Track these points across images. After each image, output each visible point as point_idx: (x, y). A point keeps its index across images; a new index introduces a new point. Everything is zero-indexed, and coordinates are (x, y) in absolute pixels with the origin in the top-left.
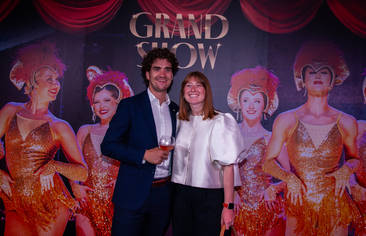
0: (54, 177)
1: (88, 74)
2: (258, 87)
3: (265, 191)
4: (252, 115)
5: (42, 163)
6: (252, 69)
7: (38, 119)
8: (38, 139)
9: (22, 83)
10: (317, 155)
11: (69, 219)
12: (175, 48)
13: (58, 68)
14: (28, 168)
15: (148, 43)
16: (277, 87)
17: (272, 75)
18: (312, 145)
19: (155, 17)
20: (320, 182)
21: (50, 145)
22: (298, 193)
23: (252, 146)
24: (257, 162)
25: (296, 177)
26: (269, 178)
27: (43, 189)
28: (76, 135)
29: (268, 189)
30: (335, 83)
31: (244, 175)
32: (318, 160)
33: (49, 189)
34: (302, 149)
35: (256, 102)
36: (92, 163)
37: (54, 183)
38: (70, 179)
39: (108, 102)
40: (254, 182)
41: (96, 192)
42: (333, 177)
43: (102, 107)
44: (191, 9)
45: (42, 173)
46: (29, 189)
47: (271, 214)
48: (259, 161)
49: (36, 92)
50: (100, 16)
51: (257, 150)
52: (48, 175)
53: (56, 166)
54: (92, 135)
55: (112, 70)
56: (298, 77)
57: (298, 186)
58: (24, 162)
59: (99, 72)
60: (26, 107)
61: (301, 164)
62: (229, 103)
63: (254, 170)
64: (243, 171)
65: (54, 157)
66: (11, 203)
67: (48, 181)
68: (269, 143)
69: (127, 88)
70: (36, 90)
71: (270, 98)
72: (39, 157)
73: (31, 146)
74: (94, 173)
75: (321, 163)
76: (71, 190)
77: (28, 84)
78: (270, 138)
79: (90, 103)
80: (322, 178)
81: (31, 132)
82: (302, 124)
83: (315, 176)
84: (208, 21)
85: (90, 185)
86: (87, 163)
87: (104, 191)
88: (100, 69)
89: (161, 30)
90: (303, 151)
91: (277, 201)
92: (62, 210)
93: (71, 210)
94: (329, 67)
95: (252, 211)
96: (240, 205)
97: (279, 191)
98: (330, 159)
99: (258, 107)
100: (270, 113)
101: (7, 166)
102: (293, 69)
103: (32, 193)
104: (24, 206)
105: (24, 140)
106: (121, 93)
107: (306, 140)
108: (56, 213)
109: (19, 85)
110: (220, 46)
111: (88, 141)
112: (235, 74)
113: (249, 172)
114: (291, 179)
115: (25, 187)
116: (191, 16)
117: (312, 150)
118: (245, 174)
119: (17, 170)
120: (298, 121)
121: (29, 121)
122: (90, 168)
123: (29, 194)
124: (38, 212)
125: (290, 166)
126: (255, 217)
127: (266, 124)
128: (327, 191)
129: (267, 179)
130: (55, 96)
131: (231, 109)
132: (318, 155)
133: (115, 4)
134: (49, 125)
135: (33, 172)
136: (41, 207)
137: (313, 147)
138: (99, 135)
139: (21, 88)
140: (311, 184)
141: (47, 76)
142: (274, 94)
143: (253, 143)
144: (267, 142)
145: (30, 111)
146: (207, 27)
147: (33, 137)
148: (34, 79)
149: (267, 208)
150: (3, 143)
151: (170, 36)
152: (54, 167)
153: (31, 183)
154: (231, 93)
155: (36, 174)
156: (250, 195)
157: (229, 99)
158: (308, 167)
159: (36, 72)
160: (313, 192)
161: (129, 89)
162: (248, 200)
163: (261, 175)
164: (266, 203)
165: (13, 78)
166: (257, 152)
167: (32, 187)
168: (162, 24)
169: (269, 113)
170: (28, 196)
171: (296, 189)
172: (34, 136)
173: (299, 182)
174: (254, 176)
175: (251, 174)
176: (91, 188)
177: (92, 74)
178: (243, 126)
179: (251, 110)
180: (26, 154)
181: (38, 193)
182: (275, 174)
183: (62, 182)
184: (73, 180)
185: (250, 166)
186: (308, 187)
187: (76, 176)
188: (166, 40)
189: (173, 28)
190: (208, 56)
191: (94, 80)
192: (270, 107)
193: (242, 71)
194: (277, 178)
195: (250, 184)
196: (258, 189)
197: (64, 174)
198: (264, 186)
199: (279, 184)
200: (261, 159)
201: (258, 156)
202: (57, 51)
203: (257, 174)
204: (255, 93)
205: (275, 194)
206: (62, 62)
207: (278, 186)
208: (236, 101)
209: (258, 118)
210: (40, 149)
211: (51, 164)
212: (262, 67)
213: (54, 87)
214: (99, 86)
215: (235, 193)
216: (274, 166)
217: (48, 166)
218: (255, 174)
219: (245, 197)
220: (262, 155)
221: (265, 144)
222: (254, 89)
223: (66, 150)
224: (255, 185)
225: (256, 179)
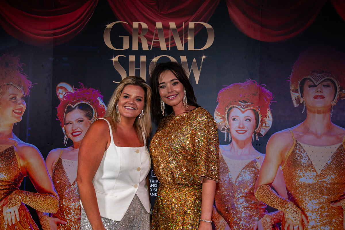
0: (19, 208)
1: (58, 92)
2: (248, 104)
3: (259, 221)
4: (242, 134)
5: (6, 193)
6: (242, 84)
7: (1, 144)
8: (1, 166)
10: (319, 181)
12: (155, 62)
13: (23, 86)
15: (125, 56)
16: (270, 103)
17: (265, 89)
18: (313, 168)
19: (131, 26)
20: (324, 212)
21: (15, 173)
22: (298, 225)
23: (243, 170)
24: (249, 188)
25: (295, 206)
26: (263, 207)
27: (6, 224)
28: (45, 160)
29: (262, 219)
30: (340, 97)
31: (235, 203)
32: (321, 186)
33: (13, 224)
34: (301, 174)
35: (246, 120)
36: (64, 191)
37: (20, 215)
38: (38, 210)
39: (81, 122)
40: (245, 211)
41: (69, 224)
42: (340, 207)
43: (74, 129)
44: (172, 17)
45: (5, 205)
48: (251, 187)
50: (70, 26)
51: (248, 175)
52: (12, 206)
53: (22, 196)
54: (63, 160)
55: (85, 87)
56: (295, 91)
57: (298, 216)
59: (70, 89)
61: (300, 191)
62: (216, 122)
63: (246, 197)
64: (233, 198)
65: (20, 186)
67: (13, 213)
68: (262, 166)
69: (102, 107)
71: (262, 116)
72: (2, 187)
74: (66, 203)
75: (325, 190)
76: (40, 223)
78: (262, 161)
79: (61, 124)
80: (327, 208)
82: (300, 145)
83: (317, 205)
84: (191, 29)
85: (62, 216)
86: (58, 192)
87: (77, 223)
88: (72, 86)
89: (139, 41)
90: (302, 176)
94: (333, 79)
97: (275, 222)
98: (336, 186)
99: (249, 126)
100: (263, 132)
102: (289, 82)
106: (95, 113)
107: (305, 164)
110: (205, 58)
111: (59, 167)
112: (222, 89)
113: (240, 199)
114: (289, 208)
116: (172, 25)
117: (313, 175)
118: (236, 202)
120: (295, 142)
122: (61, 197)
125: (288, 193)
127: (258, 145)
128: (333, 224)
130: (20, 117)
132: (321, 181)
133: (86, 12)
134: (14, 150)
137: (314, 171)
138: (71, 160)
140: (313, 214)
141: (11, 95)
142: (267, 111)
143: (244, 167)
144: (259, 165)
146: (190, 37)
151: (149, 47)
152: (20, 197)
154: (218, 111)
156: (241, 226)
157: (216, 118)
158: (309, 194)
160: (316, 224)
161: (104, 108)
163: (254, 203)
166: (249, 176)
168: (139, 34)
169: (261, 132)
171: (295, 220)
173: (299, 212)
174: (246, 204)
175: (242, 202)
176: (63, 220)
177: (63, 92)
178: (232, 148)
179: (240, 130)
181: (1, 228)
182: (270, 202)
183: (28, 214)
184: (42, 211)
185: (241, 192)
186: (309, 218)
187: (45, 207)
188: (144, 53)
189: (152, 39)
190: (192, 69)
191: (65, 98)
192: (262, 126)
193: (230, 86)
194: (273, 207)
195: (241, 214)
196: (251, 219)
197: (31, 205)
198: (258, 216)
199: (275, 214)
200: (253, 185)
201: (250, 182)
202: (21, 66)
203: (249, 203)
204: (246, 111)
205: (271, 225)
206: (28, 79)
207: (274, 216)
208: (223, 120)
209: (249, 138)
210: (3, 177)
211: (16, 195)
212: (252, 81)
213: (19, 107)
214: (71, 105)
215: (224, 224)
216: (269, 193)
217: (13, 197)
218: (246, 202)
219: (236, 229)
220: (254, 181)
221: (258, 168)
222: (244, 106)
223: (34, 178)
224: (248, 215)
225: (249, 207)
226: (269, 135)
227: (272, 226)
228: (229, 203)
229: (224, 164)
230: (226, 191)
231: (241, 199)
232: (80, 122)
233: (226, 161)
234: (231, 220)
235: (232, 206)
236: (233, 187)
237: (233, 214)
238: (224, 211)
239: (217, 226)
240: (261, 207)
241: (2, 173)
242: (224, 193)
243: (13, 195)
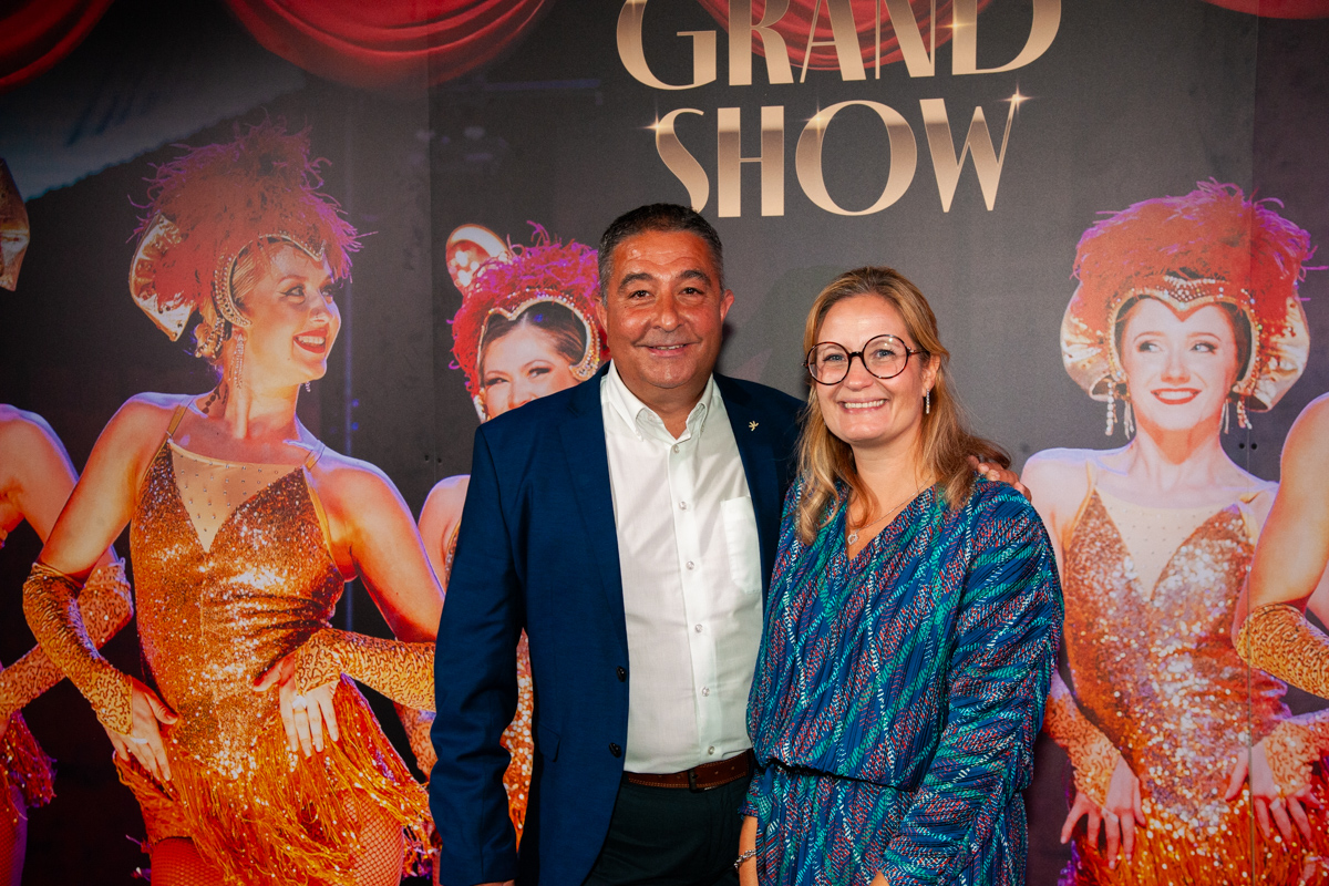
0: (336, 695)
1: (452, 264)
2: (1205, 281)
3: (1252, 748)
4: (1176, 407)
5: (286, 639)
6: (1176, 200)
7: (260, 461)
8: (264, 543)
9: (184, 313)
11: (404, 868)
12: (819, 128)
13: (324, 243)
14: (230, 662)
15: (701, 113)
16: (1301, 273)
17: (1276, 219)
21: (314, 567)
23: (1184, 549)
24: (1211, 619)
26: (1271, 693)
27: (295, 749)
28: (417, 519)
29: (1266, 740)
31: (1151, 676)
33: (319, 749)
35: (1195, 348)
37: (337, 720)
38: (402, 703)
39: (542, 376)
40: (1197, 710)
43: (517, 401)
45: (286, 681)
46: (238, 749)
47: (1288, 857)
48: (1217, 615)
49: (240, 345)
50: (489, 4)
51: (1207, 566)
52: (311, 688)
53: (342, 651)
55: (552, 239)
58: (214, 638)
59: (496, 248)
60: (206, 411)
62: (1067, 362)
63: (1196, 654)
64: (1143, 659)
65: (332, 613)
66: (167, 809)
67: (314, 714)
68: (1266, 532)
70: (240, 338)
71: (1266, 329)
72: (271, 617)
73: (235, 574)
77: (208, 313)
78: (1267, 508)
79: (468, 384)
81: (234, 515)
89: (753, 48)
91: (1318, 798)
92: (377, 835)
93: (412, 832)
95: (1197, 841)
96: (1137, 810)
97: (1322, 752)
99: (1209, 373)
100: (1269, 394)
101: (144, 658)
103: (253, 765)
104: (223, 820)
105: (207, 550)
106: (594, 337)
108: (351, 845)
109: (172, 320)
110: (1023, 105)
112: (1093, 226)
113: (1173, 663)
115: (221, 740)
118: (1156, 673)
119: (186, 674)
121: (222, 467)
123: (240, 769)
124: (278, 842)
126: (1213, 868)
127: (1248, 446)
129: (1261, 697)
130: (318, 362)
131: (1078, 387)
134: (304, 484)
135: (249, 677)
136: (290, 821)
139: (180, 331)
141: (284, 279)
142: (1284, 307)
143: (1187, 535)
144: (1253, 525)
145: (223, 429)
146: (959, 19)
147: (242, 534)
148: (232, 292)
149: (1267, 830)
150: (122, 563)
151: (796, 72)
152: (336, 655)
153: (246, 726)
154: (1077, 315)
155: (263, 688)
156: (1180, 767)
157: (1069, 344)
159: (235, 264)
162: (1173, 792)
163: (1232, 678)
164: (1261, 805)
165: (142, 290)
166: (1209, 573)
167: (249, 741)
168: (756, 21)
169: (1260, 396)
170: (236, 776)
172: (245, 528)
174: (1197, 680)
175: (1183, 674)
177: (470, 261)
178: (1135, 460)
179: (1171, 386)
180: (217, 604)
181: (277, 763)
182: (1296, 674)
183: (368, 718)
184: (415, 707)
185: (1178, 635)
187: (426, 691)
188: (777, 95)
189: (808, 37)
190: (969, 152)
191: (478, 285)
192: (1265, 369)
193: (1128, 210)
194: (1311, 692)
195: (1179, 719)
196: (1221, 741)
197: (374, 684)
198: (1249, 728)
199: (1324, 721)
200: (1227, 608)
201: (1213, 595)
202: (315, 169)
203: (1213, 676)
204: (1194, 310)
205: (1304, 764)
206: (341, 216)
207: (1320, 730)
208: (1099, 350)
209: (1208, 420)
210: (274, 583)
211: (321, 646)
212: (1224, 186)
213: (316, 325)
214: (501, 309)
215: (1109, 757)
216: (1295, 636)
217: (310, 655)
218: (1199, 674)
219: (1159, 777)
220: (1230, 589)
221: (1248, 537)
222: (1187, 293)
223: (380, 585)
224: (1206, 726)
225: (1210, 694)
226: (1293, 403)
227: (1310, 768)
228: (1127, 677)
229: (1103, 524)
230: (1114, 629)
231: (1177, 660)
232: (538, 374)
233: (1112, 514)
234: (1137, 742)
235: (1140, 688)
236: (1145, 614)
237: (1146, 720)
238: (1110, 710)
239: (1079, 768)
240: (1262, 693)
241: (269, 567)
242: (1106, 637)
243: (312, 647)
